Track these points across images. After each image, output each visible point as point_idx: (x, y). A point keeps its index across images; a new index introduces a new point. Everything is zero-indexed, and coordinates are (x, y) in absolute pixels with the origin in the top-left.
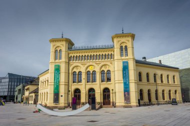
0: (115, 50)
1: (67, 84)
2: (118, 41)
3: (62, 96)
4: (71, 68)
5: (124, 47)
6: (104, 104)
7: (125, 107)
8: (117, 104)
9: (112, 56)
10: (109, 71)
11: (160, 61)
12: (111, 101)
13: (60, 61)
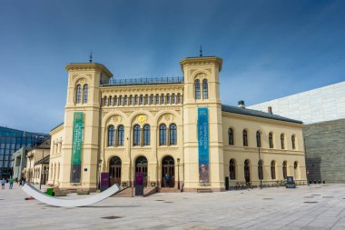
0: (186, 86)
1: (97, 147)
2: (192, 71)
3: (86, 170)
4: (104, 119)
5: (201, 82)
6: (163, 186)
7: (200, 191)
8: (187, 186)
9: (179, 98)
10: (173, 125)
11: (270, 108)
12: (176, 179)
13: (85, 105)
